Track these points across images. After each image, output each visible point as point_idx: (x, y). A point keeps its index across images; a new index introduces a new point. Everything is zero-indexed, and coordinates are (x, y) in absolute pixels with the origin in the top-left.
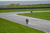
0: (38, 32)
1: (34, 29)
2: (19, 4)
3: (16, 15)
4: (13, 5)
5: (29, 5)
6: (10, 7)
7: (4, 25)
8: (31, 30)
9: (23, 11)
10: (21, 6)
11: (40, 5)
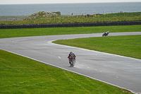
0: (113, 91)
1: (101, 83)
2: (59, 13)
3: (50, 43)
4: (41, 14)
5: (88, 15)
6: (35, 22)
7: (16, 72)
8: (93, 85)
9: (69, 33)
10: (66, 17)
11: (118, 14)
